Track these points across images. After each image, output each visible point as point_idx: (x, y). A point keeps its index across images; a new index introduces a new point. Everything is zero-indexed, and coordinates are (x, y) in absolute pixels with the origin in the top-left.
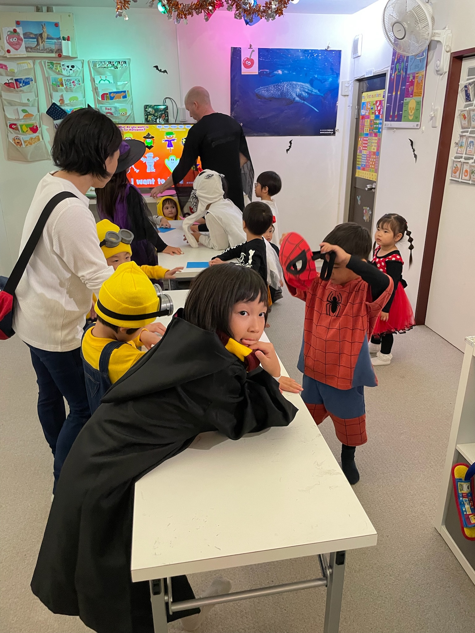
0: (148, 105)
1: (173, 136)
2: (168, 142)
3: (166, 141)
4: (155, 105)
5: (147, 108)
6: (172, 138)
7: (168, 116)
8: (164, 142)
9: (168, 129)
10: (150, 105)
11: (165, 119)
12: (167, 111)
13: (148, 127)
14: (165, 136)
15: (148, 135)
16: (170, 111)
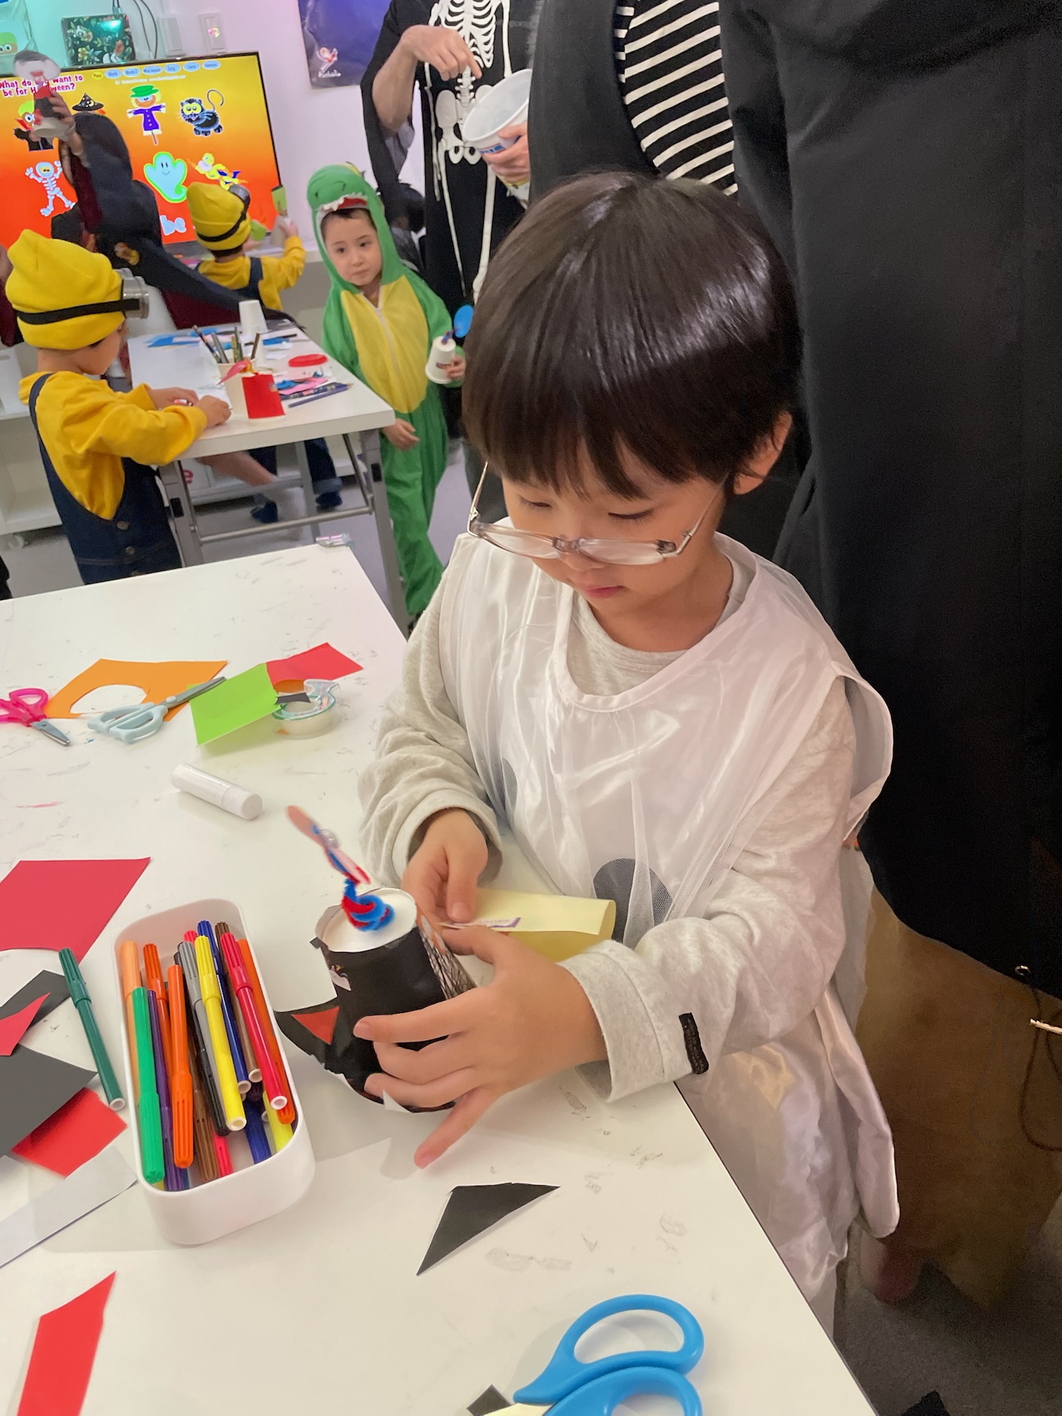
0: (72, 19)
1: (154, 97)
2: (142, 115)
3: (137, 112)
4: (91, 18)
5: (70, 28)
6: (153, 102)
7: (131, 45)
8: (132, 115)
9: (138, 78)
10: (79, 18)
11: (124, 54)
12: (127, 30)
13: (81, 78)
14: (133, 100)
15: (85, 101)
16: (135, 29)
